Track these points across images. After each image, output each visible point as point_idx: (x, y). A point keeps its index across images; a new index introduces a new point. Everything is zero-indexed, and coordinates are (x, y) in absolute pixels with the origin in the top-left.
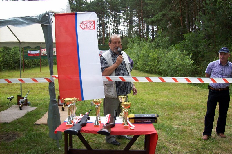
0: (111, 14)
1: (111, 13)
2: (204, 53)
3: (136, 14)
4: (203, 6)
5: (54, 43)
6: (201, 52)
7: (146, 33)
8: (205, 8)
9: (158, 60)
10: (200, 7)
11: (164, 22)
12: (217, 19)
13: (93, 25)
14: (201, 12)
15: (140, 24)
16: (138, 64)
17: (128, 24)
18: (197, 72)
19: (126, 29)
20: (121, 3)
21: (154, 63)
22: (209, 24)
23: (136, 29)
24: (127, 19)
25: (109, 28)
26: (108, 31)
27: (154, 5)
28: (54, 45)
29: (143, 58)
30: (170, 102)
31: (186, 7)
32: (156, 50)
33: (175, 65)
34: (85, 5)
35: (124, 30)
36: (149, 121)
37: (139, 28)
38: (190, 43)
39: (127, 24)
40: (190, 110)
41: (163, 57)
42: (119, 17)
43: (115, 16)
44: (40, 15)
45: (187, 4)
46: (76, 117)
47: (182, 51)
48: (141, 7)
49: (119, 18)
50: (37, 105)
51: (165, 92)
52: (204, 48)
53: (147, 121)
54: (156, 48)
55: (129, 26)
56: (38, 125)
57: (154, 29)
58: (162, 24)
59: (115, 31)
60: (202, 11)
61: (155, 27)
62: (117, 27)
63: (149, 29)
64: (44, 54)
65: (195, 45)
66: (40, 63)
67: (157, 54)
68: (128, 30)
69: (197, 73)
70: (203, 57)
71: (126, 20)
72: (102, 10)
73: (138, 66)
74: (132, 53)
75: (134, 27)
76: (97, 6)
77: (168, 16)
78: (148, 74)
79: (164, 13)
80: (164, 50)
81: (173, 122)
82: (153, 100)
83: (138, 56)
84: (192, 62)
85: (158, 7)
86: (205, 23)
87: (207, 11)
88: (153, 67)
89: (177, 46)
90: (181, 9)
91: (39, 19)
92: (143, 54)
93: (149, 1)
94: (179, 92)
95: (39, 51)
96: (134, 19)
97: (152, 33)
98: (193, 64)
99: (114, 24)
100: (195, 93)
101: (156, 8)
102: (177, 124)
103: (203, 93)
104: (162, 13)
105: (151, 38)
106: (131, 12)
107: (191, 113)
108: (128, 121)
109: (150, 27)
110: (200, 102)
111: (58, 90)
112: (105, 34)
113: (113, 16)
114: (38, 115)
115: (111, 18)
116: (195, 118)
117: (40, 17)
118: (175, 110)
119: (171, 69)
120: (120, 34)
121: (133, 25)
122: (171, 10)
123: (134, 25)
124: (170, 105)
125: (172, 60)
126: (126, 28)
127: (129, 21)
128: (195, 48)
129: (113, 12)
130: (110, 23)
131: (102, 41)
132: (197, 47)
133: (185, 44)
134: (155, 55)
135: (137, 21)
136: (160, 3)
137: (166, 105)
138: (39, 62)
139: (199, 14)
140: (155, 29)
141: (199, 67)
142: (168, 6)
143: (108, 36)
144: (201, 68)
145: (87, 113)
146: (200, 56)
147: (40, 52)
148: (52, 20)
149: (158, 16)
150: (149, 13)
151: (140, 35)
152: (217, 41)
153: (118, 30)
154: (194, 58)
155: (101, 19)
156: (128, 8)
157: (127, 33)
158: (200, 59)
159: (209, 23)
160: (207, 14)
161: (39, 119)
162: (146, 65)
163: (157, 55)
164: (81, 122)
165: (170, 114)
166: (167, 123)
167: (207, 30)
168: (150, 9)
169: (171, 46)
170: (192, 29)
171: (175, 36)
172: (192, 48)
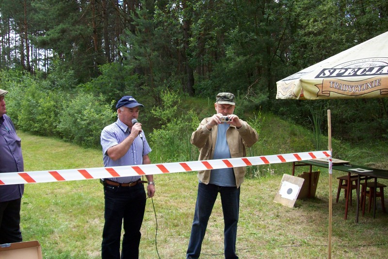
3: (16, 27)
4: (131, 18)
8: (133, 23)
9: (55, 111)
10: (125, 20)
11: (64, 42)
12: (155, 42)
14: (128, 28)
15: (23, 45)
16: (19, 118)
21: (48, 117)
22: (142, 50)
23: (16, 53)
27: (47, 11)
29: (28, 108)
30: (80, 197)
32: (51, 93)
33: (85, 120)
37: (22, 53)
38: (111, 81)
41: (64, 107)
45: (104, 13)
47: (97, 95)
48: (25, 15)
52: (135, 90)
54: (50, 89)
57: (49, 55)
58: (62, 46)
63: (40, 55)
65: (119, 85)
67: (53, 100)
73: (19, 122)
75: (12, 50)
78: (38, 137)
79: (64, 26)
80: (65, 93)
81: (87, 244)
82: (47, 194)
85: (54, 16)
87: (137, 27)
88: (46, 125)
89: (88, 85)
90: (95, 23)
92: (28, 100)
93: (38, 5)
97: (45, 62)
101: (51, 17)
104: (61, 26)
109: (42, 51)
118: (90, 214)
122: (76, 23)
125: (80, 112)
128: (119, 90)
133: (102, 83)
134: (49, 102)
135: (17, 39)
136: (58, 10)
137: (73, 205)
139: (125, 32)
142: (72, 15)
149: (53, 33)
150: (39, 25)
151: (24, 65)
159: (141, 48)
160: (138, 33)
162: (33, 120)
163: (52, 103)
165: (80, 224)
166: (76, 248)
167: (139, 60)
168: (40, 18)
169: (79, 86)
170: (114, 56)
171: (84, 67)
172: (115, 89)
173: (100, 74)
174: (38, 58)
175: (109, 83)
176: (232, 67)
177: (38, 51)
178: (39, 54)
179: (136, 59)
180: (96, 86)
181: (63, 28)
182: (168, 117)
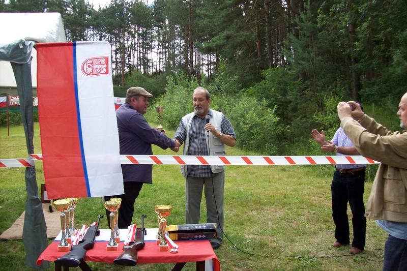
0: (135, 31)
1: (137, 30)
2: (297, 104)
3: (181, 33)
4: (295, 23)
5: (35, 88)
6: (291, 102)
7: (198, 66)
8: (298, 28)
10: (289, 24)
11: (229, 48)
12: (319, 46)
13: (105, 66)
14: (292, 33)
15: (188, 51)
17: (167, 50)
18: (285, 136)
19: (163, 59)
20: (153, 14)
22: (306, 55)
23: (180, 58)
24: (164, 42)
25: (132, 57)
26: (130, 63)
27: (211, 17)
28: (35, 92)
30: (240, 192)
31: (266, 24)
32: (215, 97)
33: (247, 124)
34: (90, 14)
35: (158, 60)
36: (204, 236)
37: (186, 58)
38: (274, 86)
39: (164, 50)
40: (273, 206)
41: (227, 111)
42: (151, 37)
43: (144, 36)
44: (9, 45)
45: (268, 18)
46: (76, 231)
47: (260, 99)
48: (190, 22)
49: (150, 40)
50: (3, 201)
51: (231, 172)
52: (297, 95)
53: (200, 236)
54: (215, 94)
55: (167, 53)
56: (5, 240)
57: (212, 60)
58: (226, 52)
59: (144, 61)
60: (293, 31)
61: (214, 55)
62: (146, 55)
64: (14, 104)
65: (282, 89)
66: (6, 120)
67: (217, 104)
68: (166, 61)
69: (286, 138)
70: (295, 110)
71: (162, 43)
72: (121, 25)
74: (173, 102)
75: (177, 56)
76: (111, 18)
77: (235, 38)
79: (229, 33)
80: (229, 97)
81: (244, 229)
83: (184, 107)
84: (277, 119)
85: (219, 23)
86: (299, 52)
87: (301, 32)
89: (251, 90)
90: (258, 27)
91: (8, 53)
93: (202, 12)
94: (254, 173)
95: (6, 97)
96: (176, 41)
97: (208, 67)
98: (279, 122)
99: (141, 49)
100: (282, 174)
101: (216, 23)
102: (251, 233)
103: (296, 174)
104: (225, 33)
105: (207, 75)
106: (172, 29)
107: (276, 212)
108: (167, 237)
109: (205, 57)
110: (291, 191)
111: (41, 171)
112: (126, 68)
113: (139, 35)
114: (5, 222)
115: (136, 39)
116: (282, 220)
117: (9, 50)
118: (249, 207)
119: (242, 131)
120: (151, 67)
121: (174, 51)
122: (241, 28)
123: (176, 52)
124: (239, 197)
125: (243, 116)
126: (162, 57)
127: (167, 44)
128: (281, 95)
129: (141, 29)
130: (134, 48)
131: (120, 79)
132: (285, 93)
133: (265, 88)
134: (213, 107)
135: (181, 45)
136: (223, 16)
137: (233, 198)
138: (6, 117)
139: (288, 37)
140: (213, 58)
141: (288, 128)
142: (237, 22)
143: (130, 70)
144: (293, 130)
145: (94, 224)
146: (290, 108)
147: (8, 99)
148: (32, 55)
149: (218, 40)
150: (203, 31)
151: (188, 70)
152: (319, 83)
153: (148, 61)
154: (279, 113)
155: (119, 41)
156: (167, 23)
157: (165, 66)
158: (290, 114)
159: (305, 52)
160: (301, 38)
161: (7, 228)
163: (216, 108)
164: (85, 242)
165: (239, 213)
166: (234, 231)
167: (302, 65)
168: (204, 25)
169: (241, 91)
170: (277, 60)
171: (247, 72)
172: (277, 94)
173: (264, 79)
174: (201, 63)
175: (271, 88)
176: (399, 72)
177: (201, 56)
178: (202, 59)
179: (299, 63)
180: (259, 90)
181: (228, 35)
182: (330, 122)
